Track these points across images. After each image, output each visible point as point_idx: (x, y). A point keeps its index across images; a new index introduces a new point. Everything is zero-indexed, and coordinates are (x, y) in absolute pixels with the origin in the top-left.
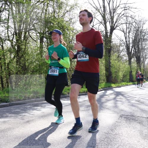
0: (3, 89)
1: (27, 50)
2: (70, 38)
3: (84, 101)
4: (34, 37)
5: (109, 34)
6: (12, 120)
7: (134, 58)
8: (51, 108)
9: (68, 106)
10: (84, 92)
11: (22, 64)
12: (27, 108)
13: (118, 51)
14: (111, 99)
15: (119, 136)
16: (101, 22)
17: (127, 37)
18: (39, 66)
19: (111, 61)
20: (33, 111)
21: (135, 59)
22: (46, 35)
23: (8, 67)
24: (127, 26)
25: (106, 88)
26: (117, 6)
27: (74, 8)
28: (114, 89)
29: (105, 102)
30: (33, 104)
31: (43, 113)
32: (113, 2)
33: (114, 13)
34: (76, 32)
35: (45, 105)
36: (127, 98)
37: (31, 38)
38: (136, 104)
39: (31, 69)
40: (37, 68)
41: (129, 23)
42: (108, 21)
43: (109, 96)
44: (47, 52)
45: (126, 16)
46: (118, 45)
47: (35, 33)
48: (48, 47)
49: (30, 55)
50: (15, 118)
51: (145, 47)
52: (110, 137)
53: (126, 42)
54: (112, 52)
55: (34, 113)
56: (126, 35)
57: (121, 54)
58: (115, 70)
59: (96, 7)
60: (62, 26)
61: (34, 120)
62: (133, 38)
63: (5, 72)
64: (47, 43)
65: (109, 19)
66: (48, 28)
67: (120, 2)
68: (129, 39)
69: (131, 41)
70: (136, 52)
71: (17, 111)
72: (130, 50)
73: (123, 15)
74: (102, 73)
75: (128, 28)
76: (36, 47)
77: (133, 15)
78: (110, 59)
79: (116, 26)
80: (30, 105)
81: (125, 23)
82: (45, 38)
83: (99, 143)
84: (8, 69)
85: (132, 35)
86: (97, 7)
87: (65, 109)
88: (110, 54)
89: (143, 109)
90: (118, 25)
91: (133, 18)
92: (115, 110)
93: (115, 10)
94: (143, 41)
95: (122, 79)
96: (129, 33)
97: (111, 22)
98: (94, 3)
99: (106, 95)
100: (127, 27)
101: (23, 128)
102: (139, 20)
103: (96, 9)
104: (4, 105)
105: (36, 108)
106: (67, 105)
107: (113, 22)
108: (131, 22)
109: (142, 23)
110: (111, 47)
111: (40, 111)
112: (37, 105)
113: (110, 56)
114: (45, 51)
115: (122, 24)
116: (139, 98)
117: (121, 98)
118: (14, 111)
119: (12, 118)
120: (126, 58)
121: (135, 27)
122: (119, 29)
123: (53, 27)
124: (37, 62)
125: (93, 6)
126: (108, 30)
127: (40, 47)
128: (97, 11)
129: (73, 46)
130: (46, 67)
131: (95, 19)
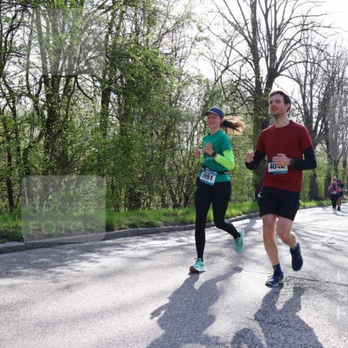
0: (11, 211)
1: (71, 120)
2: (173, 94)
4: (89, 89)
5: (263, 86)
6: (30, 282)
7: (321, 143)
8: (124, 257)
11: (59, 152)
12: (66, 256)
16: (246, 59)
17: (307, 95)
18: (99, 158)
20: (80, 262)
21: (325, 146)
22: (116, 86)
23: (25, 159)
24: (306, 67)
25: (255, 212)
26: (284, 22)
27: (183, 25)
29: (251, 246)
30: (80, 247)
31: (104, 268)
32: (276, 12)
33: (276, 37)
34: (187, 80)
35: (108, 249)
36: (303, 238)
37: (82, 91)
38: (323, 251)
39: (80, 163)
40: (92, 161)
41: (312, 61)
42: (262, 56)
43: (260, 233)
44: (118, 125)
45: (306, 45)
47: (91, 80)
48: (119, 112)
49: (77, 131)
50: (38, 277)
53: (305, 105)
55: (83, 267)
56: (305, 89)
59: (235, 23)
60: (154, 66)
61: (81, 283)
62: (322, 96)
63: (17, 170)
64: (119, 103)
65: (265, 52)
66: (121, 70)
67: (293, 11)
68: (311, 98)
70: (326, 130)
71: (43, 262)
72: (314, 125)
73: (298, 42)
75: (311, 74)
76: (91, 112)
77: (321, 44)
79: (282, 67)
80: (74, 248)
81: (303, 62)
82: (114, 92)
84: (25, 164)
85: (319, 90)
86: (238, 23)
87: (155, 260)
89: (340, 265)
90: (286, 66)
91: (322, 51)
93: (279, 30)
96: (312, 84)
97: (269, 58)
98: (231, 13)
99: (253, 230)
100: (306, 71)
101: (55, 302)
102: (335, 55)
104: (14, 246)
105: (86, 255)
106: (161, 252)
107: (275, 57)
108: (317, 59)
109: (343, 61)
110: (268, 117)
111: (98, 262)
112: (90, 250)
114: (113, 122)
115: (296, 63)
116: (332, 238)
118: (35, 261)
119: (31, 277)
121: (326, 72)
122: (289, 74)
123: (132, 68)
124: (93, 149)
125: (228, 21)
126: (262, 78)
127: (101, 113)
128: (237, 32)
129: (178, 113)
130: (115, 160)
131: (233, 50)
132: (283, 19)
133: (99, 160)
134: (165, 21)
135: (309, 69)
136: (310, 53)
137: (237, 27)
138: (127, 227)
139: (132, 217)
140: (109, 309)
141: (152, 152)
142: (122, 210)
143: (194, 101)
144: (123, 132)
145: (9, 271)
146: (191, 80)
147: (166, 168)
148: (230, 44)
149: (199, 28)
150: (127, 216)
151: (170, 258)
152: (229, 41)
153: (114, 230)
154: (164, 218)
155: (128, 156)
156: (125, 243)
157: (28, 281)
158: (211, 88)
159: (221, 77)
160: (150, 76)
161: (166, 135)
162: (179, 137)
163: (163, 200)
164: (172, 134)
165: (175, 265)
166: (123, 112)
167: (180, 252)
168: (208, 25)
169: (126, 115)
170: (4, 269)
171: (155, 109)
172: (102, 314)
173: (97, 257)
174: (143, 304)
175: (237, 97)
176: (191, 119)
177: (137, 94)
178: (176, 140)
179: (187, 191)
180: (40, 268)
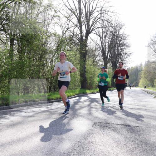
2: (43, 41)
3: (57, 108)
4: (4, 38)
5: (84, 38)
7: (110, 63)
8: (21, 116)
9: (39, 114)
10: (57, 99)
13: (94, 56)
14: (85, 105)
15: (92, 145)
16: (76, 25)
17: (103, 42)
19: (86, 66)
21: (111, 64)
24: (103, 30)
25: (81, 94)
26: (93, 9)
27: (48, 10)
28: (89, 95)
29: (79, 109)
31: (12, 121)
32: (89, 5)
33: (90, 16)
34: (50, 35)
35: (14, 113)
41: (105, 27)
42: (83, 24)
43: (83, 103)
44: (18, 55)
45: (102, 20)
46: (94, 49)
47: (5, 34)
51: (121, 52)
52: (83, 146)
53: (102, 46)
54: (87, 57)
55: (2, 122)
56: (102, 39)
57: (97, 59)
58: (90, 76)
62: (109, 42)
64: (18, 45)
65: (85, 23)
67: (97, 5)
68: (105, 43)
69: (107, 46)
70: (112, 57)
72: (106, 55)
73: (99, 18)
74: (77, 78)
75: (105, 32)
77: (109, 19)
78: (85, 64)
79: (92, 29)
81: (101, 27)
82: (16, 40)
83: (71, 152)
85: (108, 40)
86: (72, 9)
87: (36, 117)
88: (85, 59)
89: (118, 116)
90: (94, 29)
91: (110, 22)
92: (89, 118)
93: (91, 13)
94: (119, 46)
95: (97, 84)
96: (105, 37)
97: (86, 25)
98: (69, 5)
99: (80, 102)
100: (103, 31)
102: (115, 24)
103: (72, 12)
105: (4, 116)
107: (89, 25)
108: (107, 26)
109: (119, 27)
110: (86, 52)
111: (9, 119)
112: (5, 114)
113: (85, 61)
114: (16, 54)
115: (98, 28)
116: (115, 104)
117: (95, 105)
120: (101, 63)
121: (111, 32)
122: (95, 33)
125: (68, 8)
126: (83, 34)
127: (10, 50)
128: (72, 13)
129: (46, 50)
131: (70, 21)
132: (93, 8)
133: (9, 72)
135: (104, 30)
136: (104, 23)
137: (72, 11)
140: (14, 140)
141: (34, 68)
143: (53, 44)
144: (20, 58)
146: (51, 35)
148: (69, 19)
149: (55, 11)
151: (42, 116)
152: (69, 17)
155: (23, 70)
156: (22, 110)
158: (60, 38)
159: (65, 33)
161: (40, 59)
162: (46, 61)
164: (43, 59)
165: (45, 119)
167: (47, 113)
168: (59, 10)
169: (21, 50)
171: (35, 48)
172: (11, 143)
173: (9, 116)
174: (30, 137)
175: (72, 42)
176: (52, 52)
177: (27, 41)
178: (45, 62)
179: (50, 85)
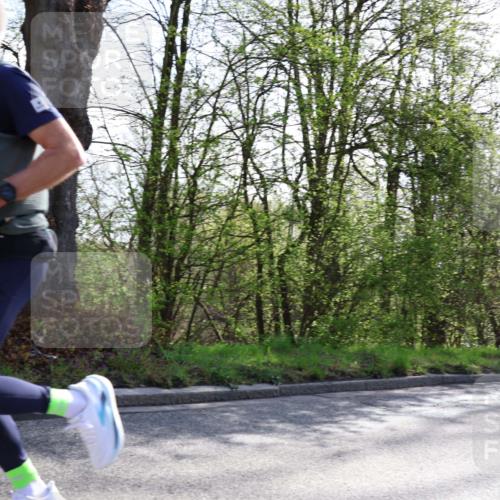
0: (261, 340)
1: (344, 215)
6: (286, 443)
11: (328, 259)
12: (337, 409)
18: (384, 266)
20: (356, 419)
22: (408, 165)
23: (281, 269)
30: (357, 397)
37: (359, 172)
39: (357, 276)
40: (375, 273)
48: (413, 203)
49: (353, 230)
50: (298, 437)
60: (464, 133)
61: (359, 451)
63: (269, 284)
66: (416, 140)
71: (304, 415)
76: (372, 203)
80: (348, 398)
84: (280, 276)
101: (321, 475)
104: (264, 391)
118: (293, 414)
119: (287, 436)
123: (433, 136)
124: (376, 256)
130: (407, 272)
134: (479, 66)
138: (425, 371)
139: (434, 357)
142: (418, 345)
145: (258, 424)
147: (485, 284)
150: (425, 354)
153: (405, 375)
154: (483, 361)
157: (283, 441)
160: (460, 148)
163: (480, 334)
166: (418, 202)
170: (251, 421)
180: (301, 423)
